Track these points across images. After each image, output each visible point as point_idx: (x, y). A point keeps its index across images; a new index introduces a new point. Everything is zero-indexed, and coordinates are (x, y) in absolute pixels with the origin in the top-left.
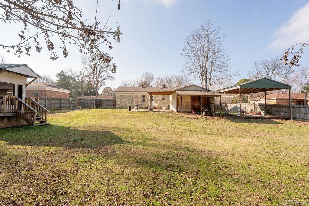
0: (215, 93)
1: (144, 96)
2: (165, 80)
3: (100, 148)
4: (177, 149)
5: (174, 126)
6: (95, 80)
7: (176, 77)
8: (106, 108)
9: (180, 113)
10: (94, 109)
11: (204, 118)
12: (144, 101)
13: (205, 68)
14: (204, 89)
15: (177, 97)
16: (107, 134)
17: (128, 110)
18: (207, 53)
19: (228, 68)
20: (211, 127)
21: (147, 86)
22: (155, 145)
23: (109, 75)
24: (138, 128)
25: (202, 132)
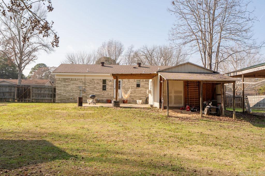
0: (224, 77)
1: (104, 81)
2: (142, 53)
3: (27, 168)
4: (155, 167)
5: (153, 131)
6: (17, 51)
7: (161, 49)
8: (37, 101)
9: (165, 110)
10: (15, 102)
11: (205, 119)
12: (105, 90)
13: (209, 34)
14: (207, 70)
15: (161, 84)
16: (40, 144)
17: (76, 105)
18: (213, 9)
19: (249, 34)
20: (215, 133)
21: (111, 64)
22: (121, 161)
23: (43, 42)
24: (93, 135)
25: (200, 141)
